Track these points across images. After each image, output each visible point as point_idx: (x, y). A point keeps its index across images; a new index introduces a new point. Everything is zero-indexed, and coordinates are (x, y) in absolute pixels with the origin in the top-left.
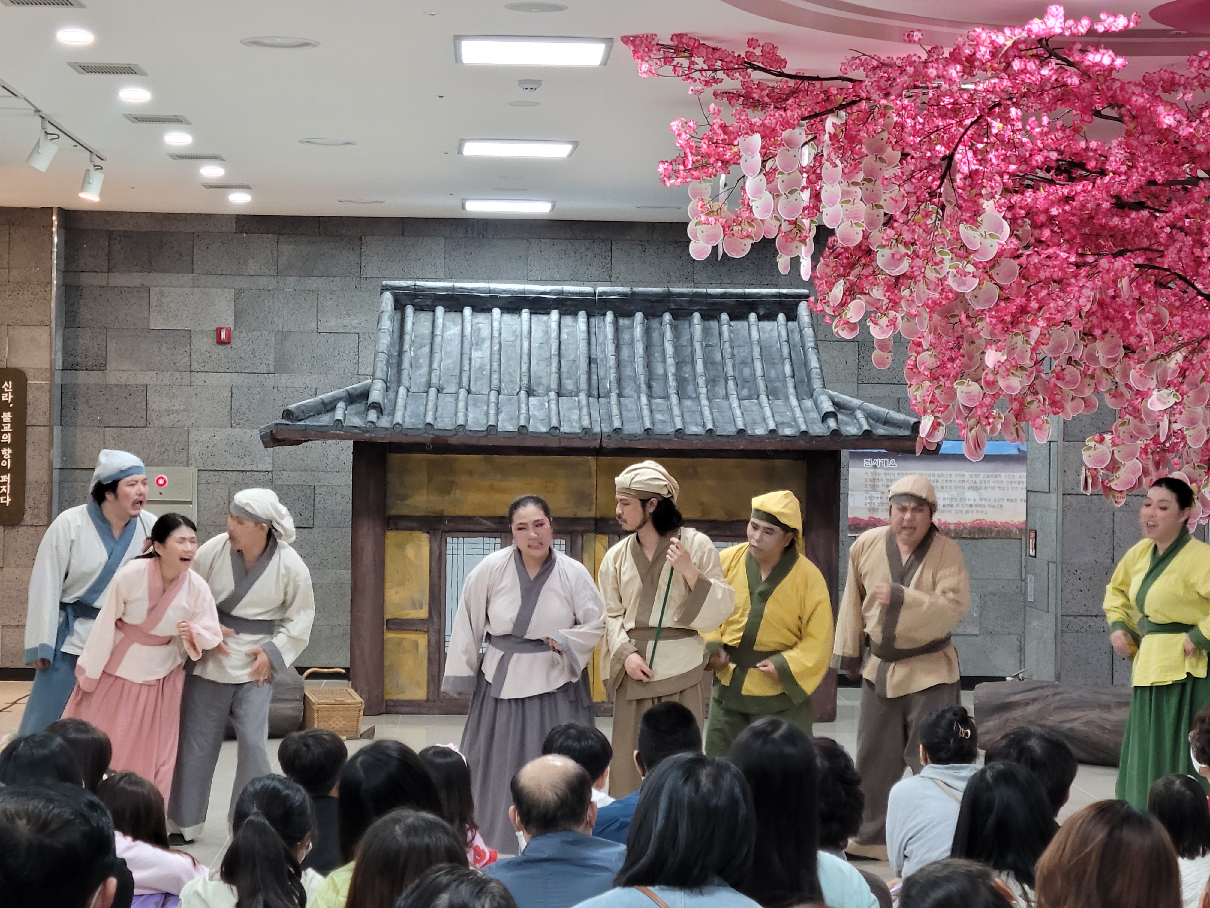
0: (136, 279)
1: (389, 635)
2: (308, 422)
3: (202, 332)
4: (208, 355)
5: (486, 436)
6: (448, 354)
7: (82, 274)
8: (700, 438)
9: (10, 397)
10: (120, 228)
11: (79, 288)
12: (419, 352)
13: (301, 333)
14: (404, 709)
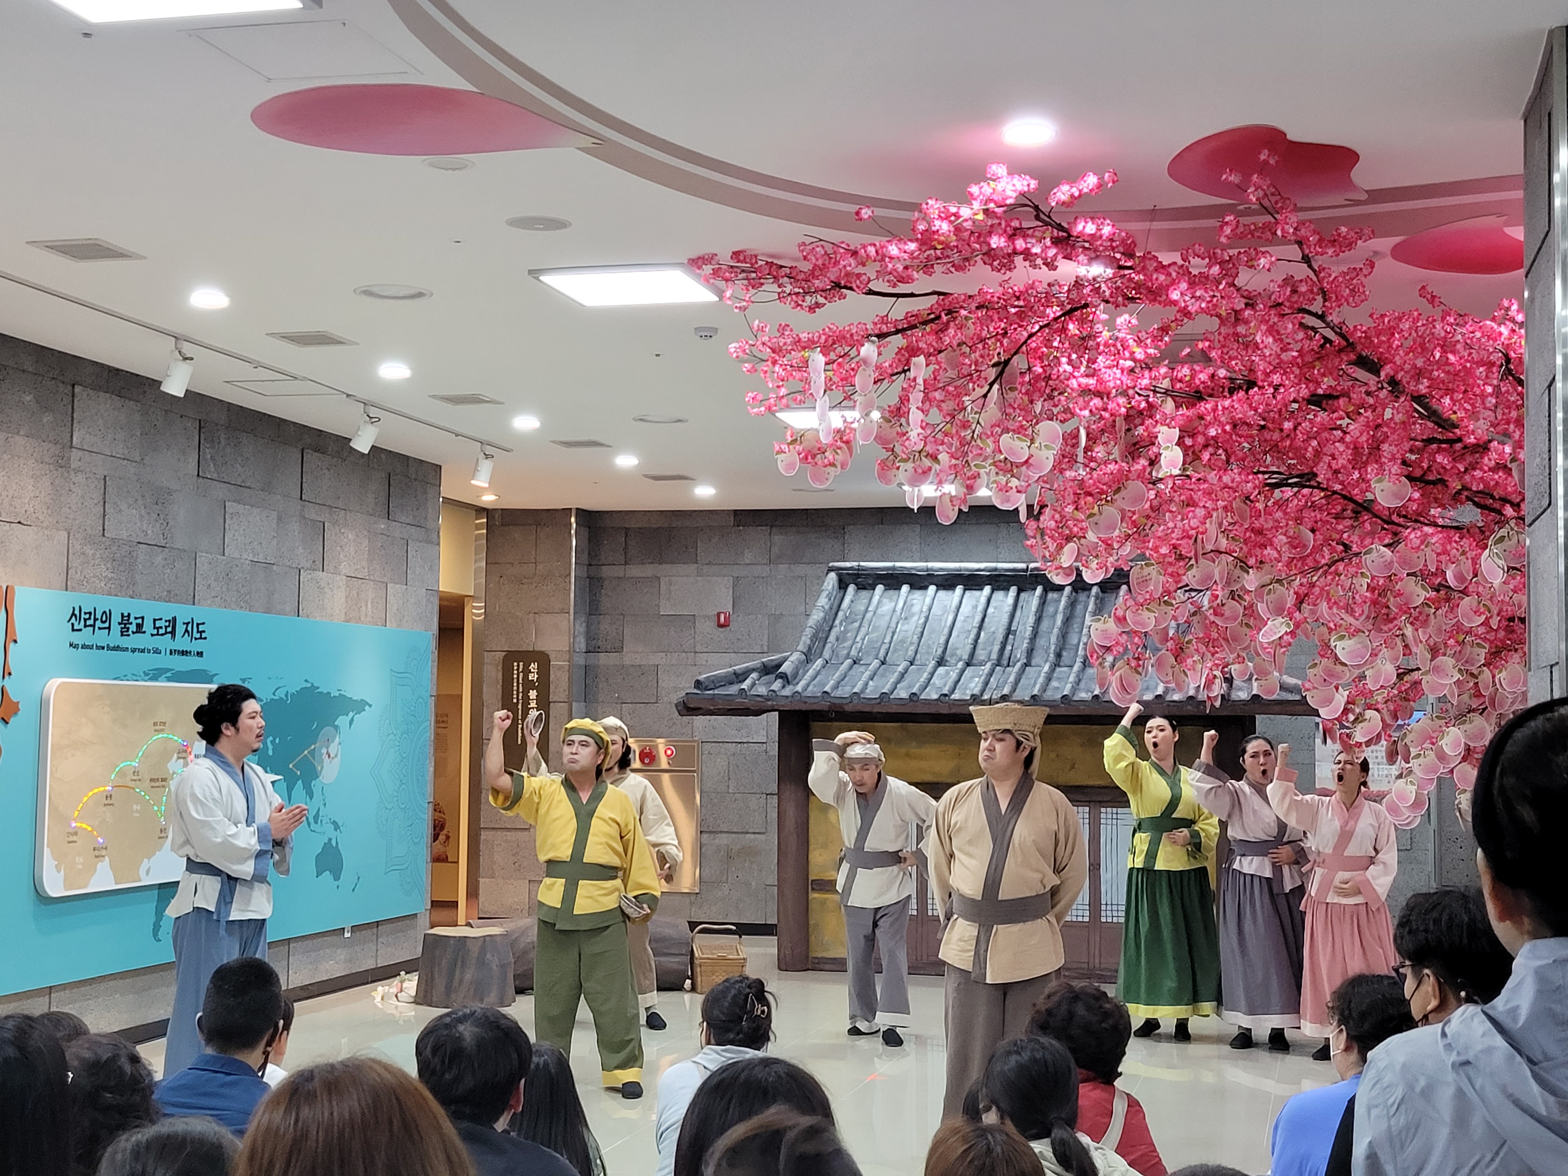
0: (649, 570)
1: (813, 895)
2: (716, 692)
3: (707, 617)
4: (709, 637)
5: (880, 703)
6: (876, 629)
7: (603, 567)
8: (1087, 704)
9: (536, 676)
10: (633, 524)
11: (600, 579)
12: (850, 627)
13: (791, 615)
14: (827, 967)
